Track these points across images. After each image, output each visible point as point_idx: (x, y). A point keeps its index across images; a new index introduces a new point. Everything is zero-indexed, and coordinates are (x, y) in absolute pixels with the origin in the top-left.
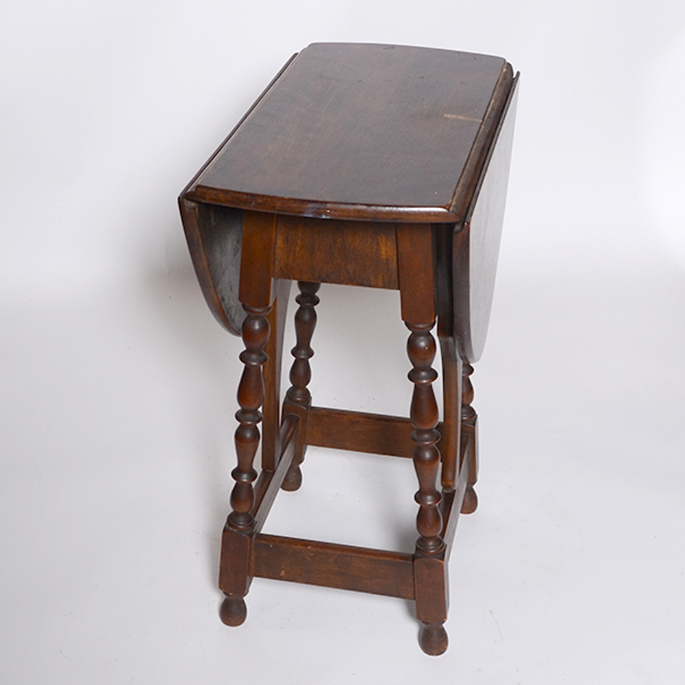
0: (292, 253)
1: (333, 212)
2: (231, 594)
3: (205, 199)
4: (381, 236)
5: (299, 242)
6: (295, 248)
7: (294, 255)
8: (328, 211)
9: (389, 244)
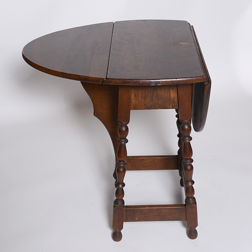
0: (137, 100)
1: (162, 83)
2: (117, 230)
3: (111, 83)
4: (171, 90)
5: (140, 95)
6: (138, 98)
7: (138, 101)
8: (160, 83)
9: (174, 92)
